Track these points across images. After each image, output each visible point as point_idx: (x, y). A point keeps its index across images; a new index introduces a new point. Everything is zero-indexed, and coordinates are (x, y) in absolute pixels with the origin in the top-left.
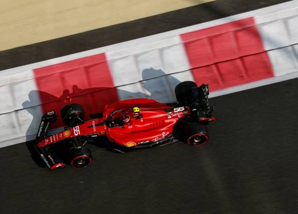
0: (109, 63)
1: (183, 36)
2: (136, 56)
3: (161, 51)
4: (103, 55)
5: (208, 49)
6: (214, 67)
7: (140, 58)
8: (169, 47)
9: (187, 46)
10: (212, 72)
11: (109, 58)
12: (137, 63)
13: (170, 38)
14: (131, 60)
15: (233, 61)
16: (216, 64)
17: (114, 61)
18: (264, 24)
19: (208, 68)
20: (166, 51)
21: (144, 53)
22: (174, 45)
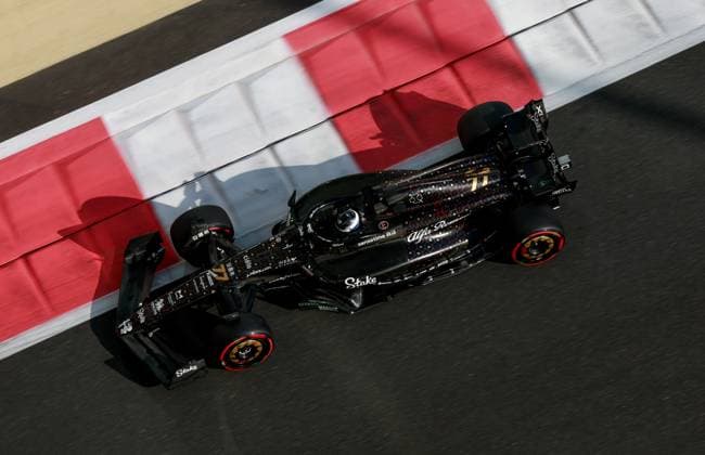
0: (117, 141)
1: (291, 38)
2: (184, 112)
3: (246, 86)
4: (97, 124)
6: (388, 101)
7: (195, 115)
8: (264, 72)
9: (307, 60)
10: (387, 113)
11: (113, 130)
12: (190, 127)
13: (262, 47)
14: (174, 123)
15: (433, 77)
16: (391, 92)
17: (128, 134)
20: (257, 85)
21: (204, 98)
22: (276, 65)
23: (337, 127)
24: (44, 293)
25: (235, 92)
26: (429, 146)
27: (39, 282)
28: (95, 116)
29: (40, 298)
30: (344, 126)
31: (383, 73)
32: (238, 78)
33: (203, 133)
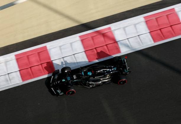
0: (48, 50)
1: (80, 37)
2: (60, 47)
3: (71, 44)
4: (45, 47)
5: (92, 42)
6: (95, 50)
7: (62, 47)
8: (74, 42)
9: (82, 41)
10: (94, 52)
11: (48, 48)
12: (61, 49)
14: (58, 48)
15: (103, 47)
16: (95, 48)
17: (50, 49)
18: (115, 30)
19: (92, 50)
20: (73, 44)
21: (64, 45)
22: (77, 41)
23: (85, 53)
24: (33, 74)
25: (69, 44)
26: (100, 58)
27: (32, 72)
28: (45, 46)
29: (32, 75)
30: (87, 53)
31: (95, 45)
32: (70, 42)
33: (63, 51)
